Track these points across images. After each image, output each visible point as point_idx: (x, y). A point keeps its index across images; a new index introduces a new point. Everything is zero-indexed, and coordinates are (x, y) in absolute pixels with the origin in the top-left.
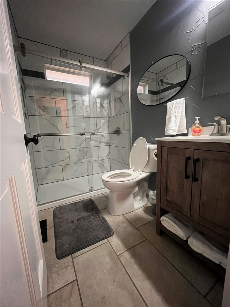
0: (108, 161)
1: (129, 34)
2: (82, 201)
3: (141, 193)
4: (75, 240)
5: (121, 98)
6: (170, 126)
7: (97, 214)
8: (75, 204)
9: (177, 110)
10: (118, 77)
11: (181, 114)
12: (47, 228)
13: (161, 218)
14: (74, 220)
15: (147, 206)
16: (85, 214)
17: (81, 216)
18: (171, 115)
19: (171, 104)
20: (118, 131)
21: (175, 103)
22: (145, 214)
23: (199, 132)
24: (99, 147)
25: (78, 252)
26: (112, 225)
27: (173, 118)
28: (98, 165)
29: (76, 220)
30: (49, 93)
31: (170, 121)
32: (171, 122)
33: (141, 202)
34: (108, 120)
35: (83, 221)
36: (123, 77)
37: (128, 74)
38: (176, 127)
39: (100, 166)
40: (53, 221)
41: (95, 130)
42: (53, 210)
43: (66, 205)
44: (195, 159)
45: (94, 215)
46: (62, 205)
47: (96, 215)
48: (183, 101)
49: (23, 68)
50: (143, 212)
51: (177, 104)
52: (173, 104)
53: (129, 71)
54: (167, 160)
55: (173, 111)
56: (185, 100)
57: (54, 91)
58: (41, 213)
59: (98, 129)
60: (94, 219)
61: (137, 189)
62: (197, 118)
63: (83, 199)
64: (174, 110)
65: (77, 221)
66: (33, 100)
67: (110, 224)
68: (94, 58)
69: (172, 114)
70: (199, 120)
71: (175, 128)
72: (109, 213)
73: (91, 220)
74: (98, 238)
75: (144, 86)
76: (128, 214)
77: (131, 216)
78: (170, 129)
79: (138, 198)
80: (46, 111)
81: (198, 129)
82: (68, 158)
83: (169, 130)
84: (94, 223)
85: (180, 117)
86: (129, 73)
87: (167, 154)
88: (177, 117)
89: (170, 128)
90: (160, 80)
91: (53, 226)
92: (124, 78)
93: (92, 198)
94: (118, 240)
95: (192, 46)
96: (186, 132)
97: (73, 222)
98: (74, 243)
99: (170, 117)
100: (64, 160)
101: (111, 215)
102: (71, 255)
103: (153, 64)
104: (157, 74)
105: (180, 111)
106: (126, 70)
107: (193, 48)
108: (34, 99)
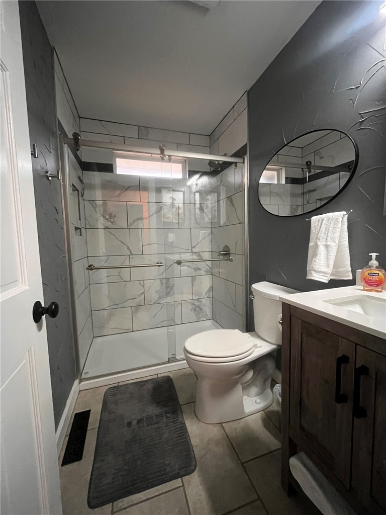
0: (208, 301)
1: (246, 93)
2: (155, 379)
3: (259, 383)
4: (126, 468)
5: (233, 197)
6: (315, 265)
7: (173, 414)
8: (141, 384)
9: (329, 234)
10: (226, 165)
11: (339, 242)
12: (88, 429)
13: (289, 458)
14: (133, 422)
15: (270, 408)
16: (153, 410)
17: (145, 415)
18: (319, 243)
19: (319, 221)
20: (226, 253)
21: (325, 219)
22: (265, 430)
23: (378, 285)
24: (193, 278)
25: (125, 499)
26: (196, 446)
27: (322, 250)
28: (191, 308)
29: (136, 421)
30: (117, 192)
31: (315, 255)
32: (318, 257)
33: (258, 401)
34: (210, 231)
35: (147, 426)
36: (234, 165)
37: (244, 159)
38: (328, 267)
39: (195, 310)
40: (100, 416)
41: (189, 249)
42: (105, 390)
43: (127, 384)
44: (357, 367)
45: (168, 415)
46: (120, 384)
47: (172, 416)
48: (342, 219)
49: (83, 160)
50: (260, 423)
51: (331, 222)
52: (323, 220)
53: (245, 154)
54: (302, 346)
55: (322, 235)
56: (347, 215)
57: (126, 190)
58: (86, 394)
59: (194, 247)
60: (166, 426)
61: (250, 374)
62: (374, 255)
63: (157, 375)
64: (325, 233)
65: (138, 423)
66: (94, 205)
67: (195, 441)
68: (191, 135)
69: (319, 240)
70: (377, 258)
71: (324, 269)
72: (196, 416)
73: (160, 427)
74: (165, 474)
75: (278, 171)
76: (230, 423)
77: (236, 429)
78: (315, 271)
79: (254, 390)
80: (112, 221)
81: (375, 278)
82: (141, 294)
83: (313, 272)
84: (165, 435)
85: (336, 248)
86: (246, 158)
87: (300, 334)
88: (330, 248)
89: (316, 267)
90: (305, 163)
91: (98, 426)
92: (236, 166)
93: (171, 376)
94: (200, 487)
95: (360, 114)
96: (351, 278)
97: (129, 424)
98: (121, 476)
99: (316, 246)
100: (135, 298)
101: (199, 420)
102: (113, 502)
103: (286, 143)
104: (302, 148)
105: (337, 236)
106: (240, 154)
107: (362, 116)
108: (96, 204)
